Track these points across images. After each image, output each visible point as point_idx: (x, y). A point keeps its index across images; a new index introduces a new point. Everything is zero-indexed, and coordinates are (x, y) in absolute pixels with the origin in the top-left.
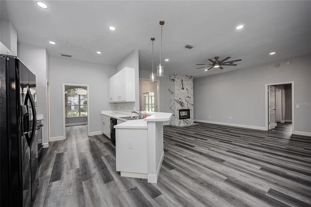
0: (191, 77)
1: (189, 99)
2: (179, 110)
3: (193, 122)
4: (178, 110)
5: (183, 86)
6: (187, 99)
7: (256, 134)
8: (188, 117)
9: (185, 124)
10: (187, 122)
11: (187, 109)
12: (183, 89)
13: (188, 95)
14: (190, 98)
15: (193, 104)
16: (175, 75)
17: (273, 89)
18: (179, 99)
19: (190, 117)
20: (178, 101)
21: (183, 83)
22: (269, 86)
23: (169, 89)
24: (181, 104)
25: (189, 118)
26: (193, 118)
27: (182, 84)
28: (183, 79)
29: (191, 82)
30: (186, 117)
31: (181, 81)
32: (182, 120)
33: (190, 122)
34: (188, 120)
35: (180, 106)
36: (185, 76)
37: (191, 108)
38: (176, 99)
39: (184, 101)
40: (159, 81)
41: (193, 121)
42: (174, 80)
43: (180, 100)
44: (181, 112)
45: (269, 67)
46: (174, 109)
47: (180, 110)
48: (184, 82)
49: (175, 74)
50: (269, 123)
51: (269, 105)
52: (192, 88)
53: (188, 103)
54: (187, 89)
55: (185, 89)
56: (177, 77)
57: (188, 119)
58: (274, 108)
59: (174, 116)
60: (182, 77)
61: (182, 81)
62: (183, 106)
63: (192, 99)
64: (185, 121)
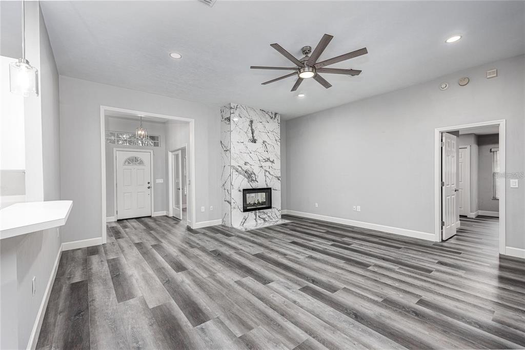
0: (276, 114)
1: (269, 164)
2: (244, 190)
3: (280, 217)
4: (240, 191)
5: (252, 134)
6: (263, 164)
7: (412, 254)
8: (268, 205)
9: (259, 222)
10: (264, 216)
11: (266, 187)
12: (254, 141)
13: (266, 156)
14: (273, 162)
15: (279, 175)
16: (231, 108)
17: (452, 142)
18: (242, 163)
19: (272, 206)
20: (240, 169)
21: (254, 127)
22: (444, 134)
23: (221, 142)
24: (250, 176)
25: (270, 207)
26: (280, 208)
27: (252, 130)
28: (254, 118)
29: (274, 127)
30: (262, 205)
31: (248, 123)
32: (251, 215)
33: (273, 217)
34: (266, 214)
35: (246, 179)
36: (258, 111)
37: (276, 185)
38: (234, 163)
39: (256, 170)
40: (193, 120)
41: (279, 214)
42: (230, 120)
43: (245, 168)
44: (248, 195)
45: (443, 86)
46: (229, 189)
47: (246, 191)
48: (257, 126)
49: (232, 106)
50: (443, 224)
51: (444, 181)
52: (277, 139)
53: (267, 173)
54: (264, 142)
55: (260, 141)
56: (237, 112)
57: (265, 211)
58: (454, 187)
59: (230, 203)
60: (252, 113)
61: (252, 122)
62: (252, 180)
63: (277, 165)
64: (257, 214)
